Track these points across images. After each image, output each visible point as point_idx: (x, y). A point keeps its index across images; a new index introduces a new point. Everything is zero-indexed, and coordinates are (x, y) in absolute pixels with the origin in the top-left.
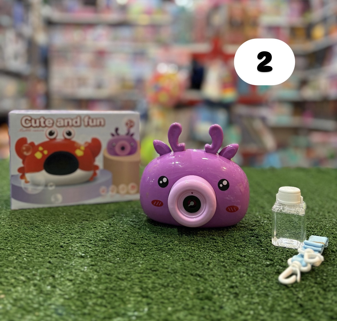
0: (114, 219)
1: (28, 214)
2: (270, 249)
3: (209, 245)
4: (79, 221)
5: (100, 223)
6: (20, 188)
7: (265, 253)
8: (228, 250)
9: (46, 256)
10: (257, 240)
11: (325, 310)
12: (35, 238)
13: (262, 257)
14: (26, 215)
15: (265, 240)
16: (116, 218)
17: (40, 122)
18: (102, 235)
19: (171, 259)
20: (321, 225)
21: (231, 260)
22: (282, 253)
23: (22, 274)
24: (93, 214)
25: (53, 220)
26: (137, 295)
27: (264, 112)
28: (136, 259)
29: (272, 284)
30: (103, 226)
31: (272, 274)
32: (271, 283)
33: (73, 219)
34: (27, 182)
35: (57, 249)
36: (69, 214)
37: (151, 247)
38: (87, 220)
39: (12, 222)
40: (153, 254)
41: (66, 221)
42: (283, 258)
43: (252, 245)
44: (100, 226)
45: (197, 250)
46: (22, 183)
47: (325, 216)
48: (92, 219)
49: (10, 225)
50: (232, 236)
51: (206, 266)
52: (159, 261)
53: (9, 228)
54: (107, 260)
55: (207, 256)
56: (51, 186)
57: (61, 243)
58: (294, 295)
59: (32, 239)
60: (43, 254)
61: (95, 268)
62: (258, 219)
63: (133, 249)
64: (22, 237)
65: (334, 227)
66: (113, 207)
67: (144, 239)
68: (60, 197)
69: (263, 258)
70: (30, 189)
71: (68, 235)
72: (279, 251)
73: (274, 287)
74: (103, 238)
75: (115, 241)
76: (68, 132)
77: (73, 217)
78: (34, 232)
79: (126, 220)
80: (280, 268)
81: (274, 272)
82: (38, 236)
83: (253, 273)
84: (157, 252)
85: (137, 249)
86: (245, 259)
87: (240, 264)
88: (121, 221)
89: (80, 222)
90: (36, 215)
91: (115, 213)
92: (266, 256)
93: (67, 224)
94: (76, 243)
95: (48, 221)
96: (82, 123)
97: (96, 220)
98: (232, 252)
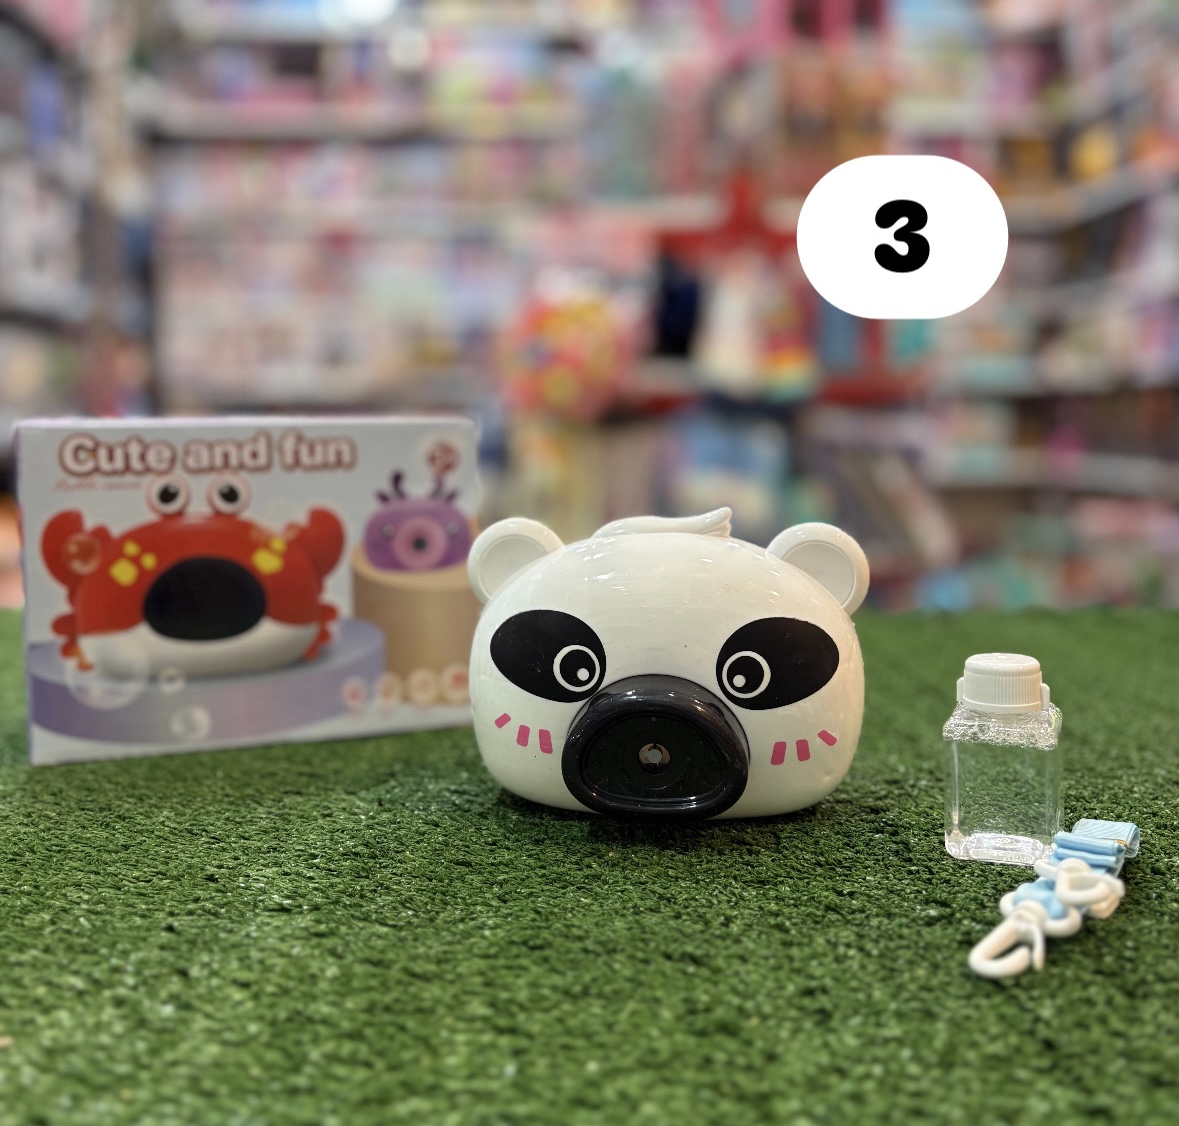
0: (394, 787)
1: (90, 777)
2: (940, 868)
3: (726, 861)
4: (272, 797)
5: (344, 800)
6: (62, 691)
7: (924, 882)
8: (792, 878)
9: (156, 910)
10: (895, 842)
11: (1131, 1056)
12: (117, 852)
13: (912, 896)
14: (84, 781)
15: (920, 840)
16: (401, 785)
17: (127, 457)
18: (353, 837)
19: (593, 908)
20: (1116, 788)
21: (803, 908)
22: (979, 879)
23: (74, 967)
24: (319, 771)
25: (180, 795)
26: (478, 1025)
27: (911, 430)
28: (472, 913)
29: (946, 979)
30: (356, 810)
31: (948, 947)
32: (941, 977)
33: (250, 791)
34: (84, 667)
35: (195, 885)
36: (236, 775)
37: (526, 873)
38: (299, 793)
39: (37, 805)
40: (531, 894)
41: (227, 796)
42: (987, 895)
43: (878, 860)
44: (344, 809)
45: (684, 879)
46: (68, 672)
47: (1127, 758)
48: (317, 788)
49: (29, 813)
50: (807, 833)
51: (717, 929)
52: (551, 917)
53: (27, 825)
54: (370, 916)
55: (719, 895)
56: (171, 679)
57: (208, 867)
58: (1024, 1009)
59: (105, 856)
60: (147, 903)
61: (328, 942)
62: (896, 776)
63: (463, 882)
64: (70, 851)
65: (1158, 793)
66: (389, 749)
67: (499, 848)
68: (201, 717)
69: (916, 897)
70: (97, 692)
71: (235, 843)
72: (972, 874)
73: (952, 990)
74: (354, 847)
75: (400, 856)
76: (226, 491)
77: (248, 785)
78: (114, 835)
79: (437, 788)
80: (973, 927)
81: (954, 940)
82: (126, 847)
83: (882, 945)
84: (545, 888)
85: (476, 880)
86: (854, 902)
87: (838, 920)
88: (417, 791)
89: (274, 800)
90: (120, 779)
91: (398, 767)
92: (924, 892)
93: (229, 807)
94: (261, 867)
95: (161, 798)
96: (276, 457)
97: (332, 790)
98: (808, 883)
